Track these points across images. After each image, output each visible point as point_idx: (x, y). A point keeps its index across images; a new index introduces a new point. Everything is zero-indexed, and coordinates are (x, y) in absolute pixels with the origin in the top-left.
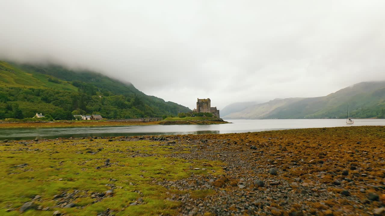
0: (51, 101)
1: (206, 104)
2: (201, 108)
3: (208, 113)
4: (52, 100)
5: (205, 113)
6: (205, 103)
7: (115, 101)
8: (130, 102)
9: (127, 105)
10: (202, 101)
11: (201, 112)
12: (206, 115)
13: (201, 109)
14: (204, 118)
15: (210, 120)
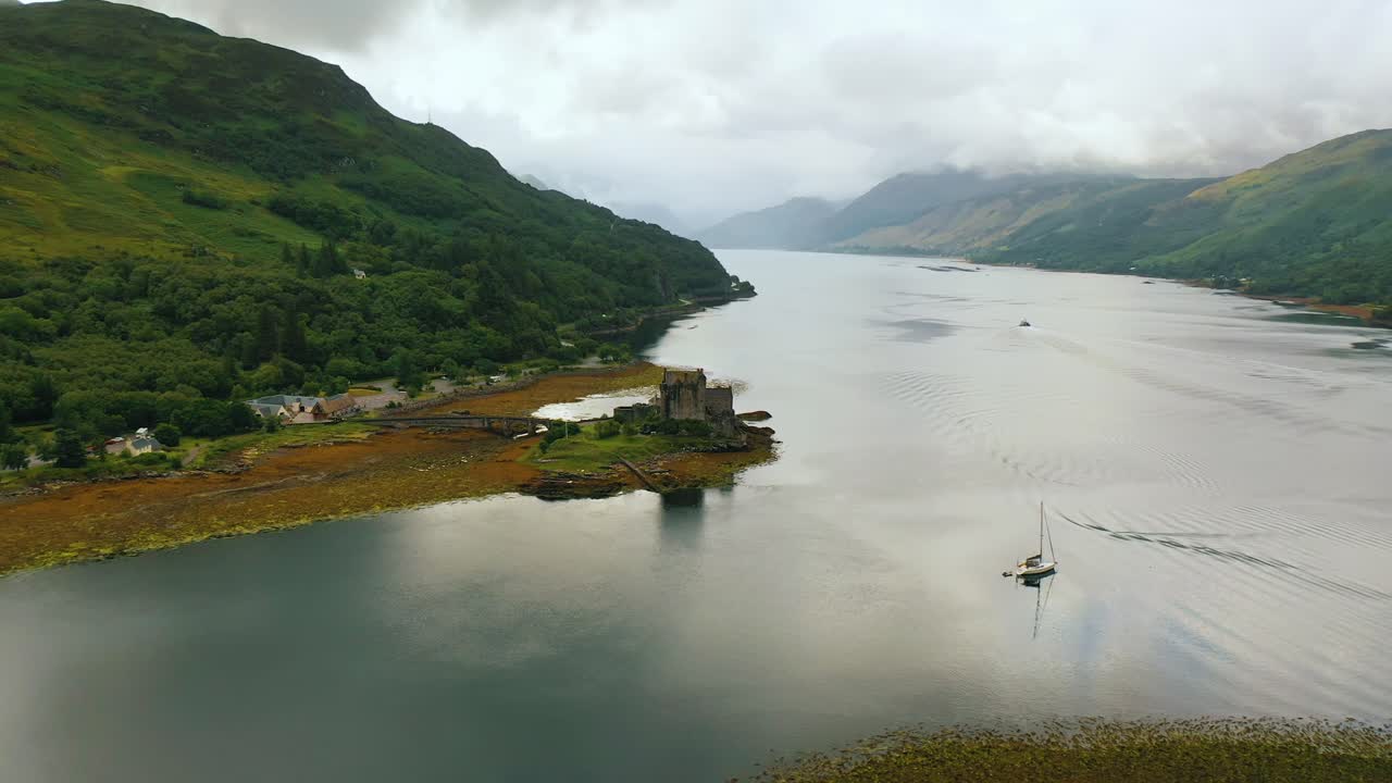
0: (186, 322)
1: (690, 392)
2: (672, 402)
3: (695, 421)
4: (189, 315)
5: (687, 420)
6: (688, 387)
7: (410, 300)
8: (462, 297)
9: (449, 313)
10: (679, 381)
11: (672, 416)
12: (687, 429)
13: (672, 407)
14: (681, 440)
15: (701, 447)
